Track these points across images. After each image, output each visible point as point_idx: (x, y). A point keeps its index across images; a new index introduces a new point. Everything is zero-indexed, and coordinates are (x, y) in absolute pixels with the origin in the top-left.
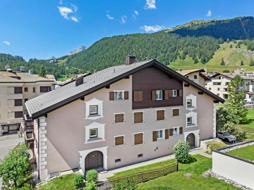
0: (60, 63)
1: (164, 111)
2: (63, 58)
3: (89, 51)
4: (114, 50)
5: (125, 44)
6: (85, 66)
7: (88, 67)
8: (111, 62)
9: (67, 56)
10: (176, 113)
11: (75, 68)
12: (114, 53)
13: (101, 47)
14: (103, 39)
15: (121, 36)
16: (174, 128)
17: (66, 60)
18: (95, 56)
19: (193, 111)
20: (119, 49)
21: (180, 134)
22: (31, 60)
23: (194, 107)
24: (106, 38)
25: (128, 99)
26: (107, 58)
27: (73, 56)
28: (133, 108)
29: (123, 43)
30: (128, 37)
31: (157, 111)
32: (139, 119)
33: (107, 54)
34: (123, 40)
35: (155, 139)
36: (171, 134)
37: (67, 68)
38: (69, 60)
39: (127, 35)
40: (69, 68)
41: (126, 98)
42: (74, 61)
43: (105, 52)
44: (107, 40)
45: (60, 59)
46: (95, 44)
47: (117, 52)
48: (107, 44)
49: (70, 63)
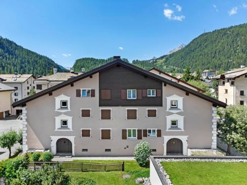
0: (159, 63)
1: (136, 110)
2: (162, 58)
3: (187, 49)
4: (214, 45)
5: (228, 37)
6: (182, 64)
7: (184, 65)
8: (210, 58)
9: (165, 56)
10: (152, 114)
11: (172, 67)
12: (214, 50)
13: (199, 44)
14: (202, 35)
15: (224, 29)
16: (148, 129)
17: (164, 59)
18: (192, 54)
19: (177, 113)
20: (220, 44)
21: (158, 136)
22: (134, 61)
23: (180, 109)
24: (206, 34)
25: (94, 96)
26: (205, 54)
27: (171, 56)
28: (100, 105)
29: (225, 37)
30: (231, 30)
31: (128, 110)
32: (106, 115)
33: (206, 50)
34: (225, 34)
35: (124, 137)
36: (145, 135)
37: (165, 67)
38: (167, 59)
39: (232, 27)
40: (167, 67)
41: (93, 95)
42: (172, 60)
43: (204, 49)
44: (206, 36)
45: (159, 59)
46: (193, 42)
47: (218, 47)
48: (206, 40)
49: (168, 62)
